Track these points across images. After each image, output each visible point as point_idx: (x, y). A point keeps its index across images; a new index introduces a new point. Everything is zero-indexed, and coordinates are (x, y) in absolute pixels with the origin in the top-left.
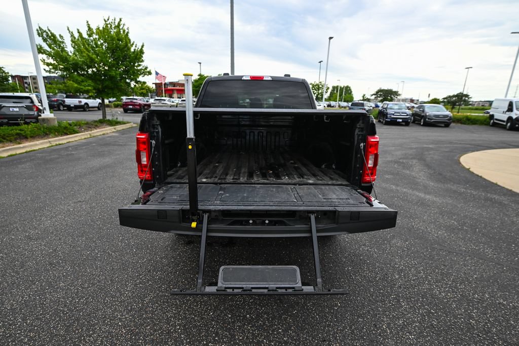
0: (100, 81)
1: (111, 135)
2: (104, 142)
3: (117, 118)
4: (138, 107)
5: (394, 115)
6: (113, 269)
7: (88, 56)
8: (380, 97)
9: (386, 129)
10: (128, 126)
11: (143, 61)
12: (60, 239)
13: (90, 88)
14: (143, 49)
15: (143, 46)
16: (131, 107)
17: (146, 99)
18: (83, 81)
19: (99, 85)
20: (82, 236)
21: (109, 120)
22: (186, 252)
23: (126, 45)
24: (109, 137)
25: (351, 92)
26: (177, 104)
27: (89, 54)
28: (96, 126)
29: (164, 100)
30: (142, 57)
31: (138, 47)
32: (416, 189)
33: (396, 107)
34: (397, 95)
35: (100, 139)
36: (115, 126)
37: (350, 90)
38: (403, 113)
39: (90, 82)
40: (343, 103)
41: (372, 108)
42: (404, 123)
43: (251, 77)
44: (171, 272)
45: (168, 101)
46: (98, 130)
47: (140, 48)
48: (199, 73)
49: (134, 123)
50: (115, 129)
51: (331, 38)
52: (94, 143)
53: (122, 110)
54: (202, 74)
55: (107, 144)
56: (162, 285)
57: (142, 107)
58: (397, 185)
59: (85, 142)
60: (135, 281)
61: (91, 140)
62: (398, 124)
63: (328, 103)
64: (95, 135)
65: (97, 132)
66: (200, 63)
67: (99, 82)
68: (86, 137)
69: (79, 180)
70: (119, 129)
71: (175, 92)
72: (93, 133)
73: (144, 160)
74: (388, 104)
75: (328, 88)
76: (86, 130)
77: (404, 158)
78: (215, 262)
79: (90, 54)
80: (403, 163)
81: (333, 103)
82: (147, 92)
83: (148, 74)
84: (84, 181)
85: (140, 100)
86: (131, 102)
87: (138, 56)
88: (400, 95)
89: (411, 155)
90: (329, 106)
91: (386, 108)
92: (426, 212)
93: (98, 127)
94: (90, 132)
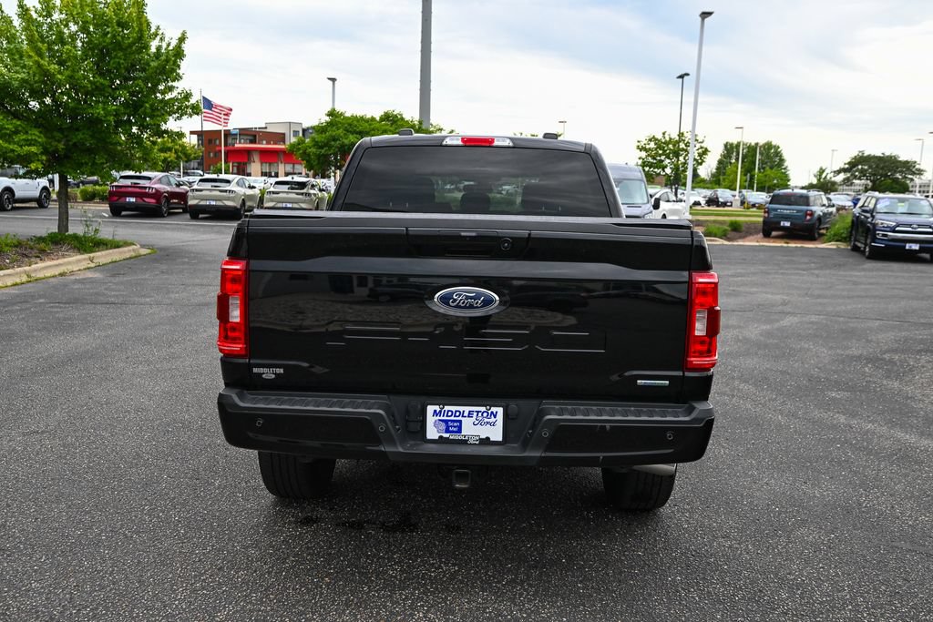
0: (61, 130)
1: (81, 276)
2: (64, 295)
3: (96, 231)
4: (153, 201)
5: (895, 231)
6: (139, 562)
7: (39, 66)
8: (860, 179)
9: (871, 270)
10: (126, 252)
11: (178, 78)
12: (8, 506)
13: (33, 149)
14: (183, 45)
15: (182, 39)
16: (133, 200)
17: (174, 176)
18: (16, 132)
19: (59, 141)
20: (58, 501)
21: (75, 237)
22: (300, 537)
23: (140, 38)
24: (76, 281)
25: (782, 161)
26: (263, 192)
27: (42, 62)
28: (43, 251)
29: (228, 182)
30: (179, 66)
31: (167, 40)
32: (902, 426)
33: (902, 208)
34: (914, 173)
35: (55, 287)
36: (91, 252)
37: (778, 154)
38: (920, 226)
39: (35, 134)
40: (755, 193)
41: (833, 210)
42: (927, 256)
43: (463, 139)
44: (269, 573)
45: (238, 183)
46: (49, 263)
47: (174, 43)
48: (329, 109)
49: (143, 246)
50: (91, 260)
51: (705, 15)
52: (40, 297)
53: (106, 207)
54: (339, 109)
55: (75, 301)
56: (250, 593)
57: (163, 201)
58: (853, 415)
59: (18, 296)
60: (192, 585)
61: (31, 288)
62: (911, 257)
63: (708, 193)
64: (40, 275)
65: (46, 268)
66: (333, 80)
67: (58, 135)
68: (18, 281)
69: (22, 386)
70: (103, 261)
71: (256, 157)
72: (35, 271)
73: (235, 315)
74: (877, 200)
75: (706, 151)
76: (16, 263)
77: (895, 351)
78: (368, 557)
79: (44, 62)
80: (891, 362)
81: (724, 194)
82: (178, 158)
83: (189, 111)
84: (34, 387)
85: (160, 181)
86: (134, 186)
87: (169, 64)
88: (920, 172)
89: (921, 342)
90: (712, 201)
91: (872, 212)
92: (906, 475)
93: (48, 254)
94: (27, 268)
